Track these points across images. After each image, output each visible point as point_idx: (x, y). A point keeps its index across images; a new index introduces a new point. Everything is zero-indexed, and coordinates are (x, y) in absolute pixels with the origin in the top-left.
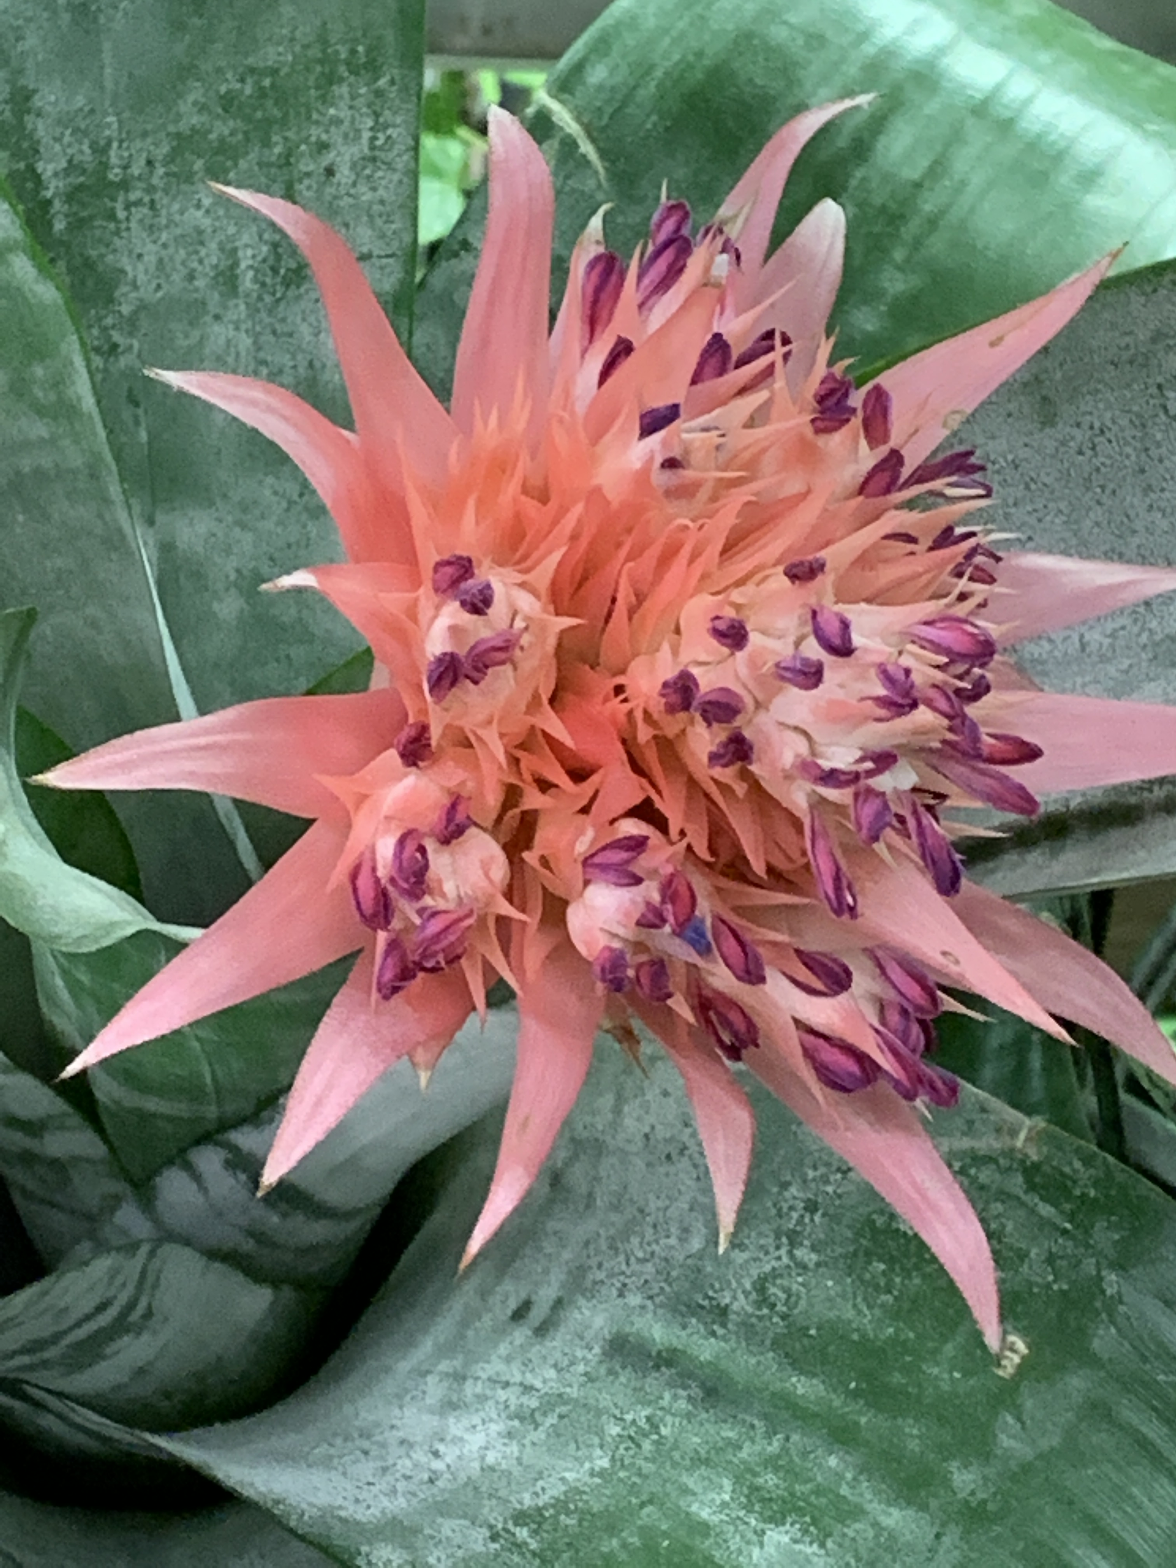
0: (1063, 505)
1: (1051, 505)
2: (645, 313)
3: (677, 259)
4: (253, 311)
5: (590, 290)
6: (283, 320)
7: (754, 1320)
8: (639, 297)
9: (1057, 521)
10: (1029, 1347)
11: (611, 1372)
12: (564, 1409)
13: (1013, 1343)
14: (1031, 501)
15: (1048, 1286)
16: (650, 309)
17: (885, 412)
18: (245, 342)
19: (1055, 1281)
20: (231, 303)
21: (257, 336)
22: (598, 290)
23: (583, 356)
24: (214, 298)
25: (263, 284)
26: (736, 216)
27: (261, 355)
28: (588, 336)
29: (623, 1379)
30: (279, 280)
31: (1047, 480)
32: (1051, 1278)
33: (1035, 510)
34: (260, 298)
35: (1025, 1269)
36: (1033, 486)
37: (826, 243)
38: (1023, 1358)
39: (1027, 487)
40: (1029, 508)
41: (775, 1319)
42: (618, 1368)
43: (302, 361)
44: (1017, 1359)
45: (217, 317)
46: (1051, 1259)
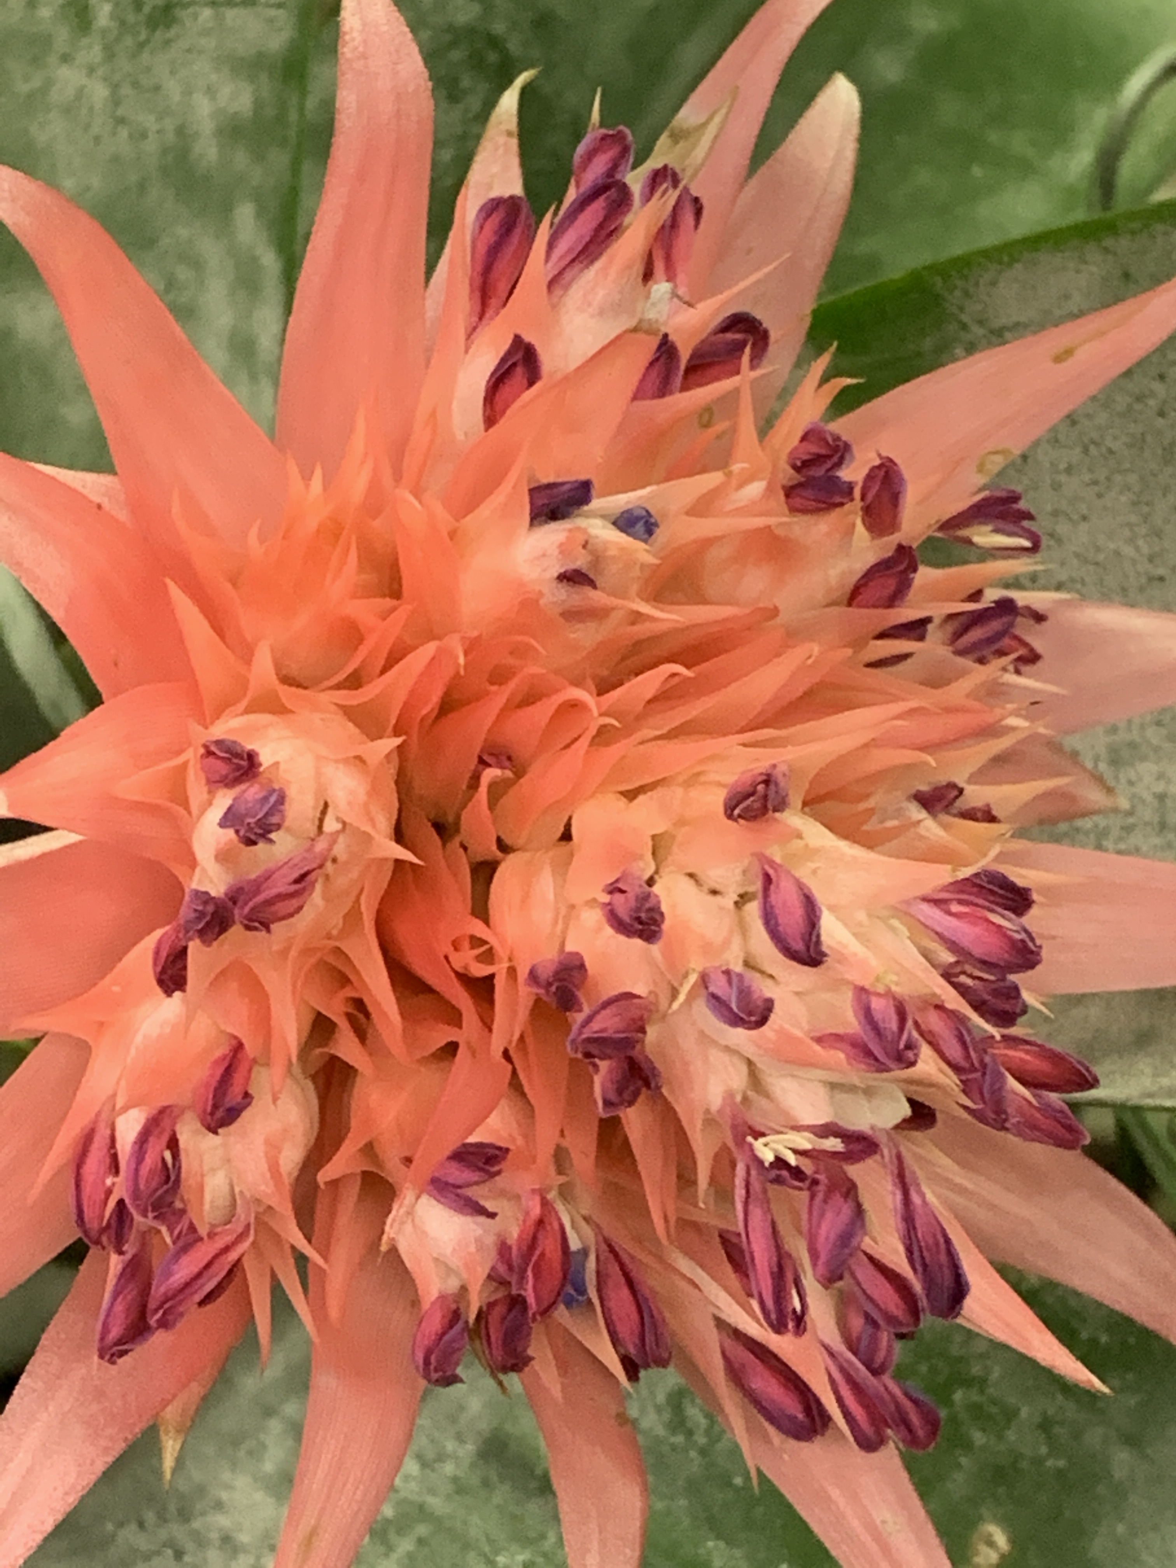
0: (1132, 478)
1: (1118, 478)
2: (558, 292)
3: (607, 218)
4: (110, 54)
5: (482, 249)
6: (148, 70)
7: (665, 1449)
8: (551, 269)
9: (1123, 499)
10: (1012, 1541)
11: (486, 1483)
12: (422, 1530)
13: (990, 1535)
14: (1090, 470)
15: (1038, 1461)
16: (567, 287)
17: (895, 499)
18: (99, 92)
19: (1049, 1455)
20: (85, 41)
21: (115, 87)
22: (494, 251)
23: (469, 337)
24: (62, 35)
25: (123, 23)
26: (704, 125)
27: (120, 112)
28: (478, 308)
29: (497, 1499)
30: (141, 18)
31: (1115, 446)
32: (1044, 1450)
33: (1095, 483)
34: (118, 39)
35: (1011, 1435)
36: (1093, 449)
37: (831, 154)
38: (1003, 1557)
39: (1086, 451)
40: (1087, 477)
41: (693, 1454)
42: (494, 1478)
43: (170, 125)
44: (993, 1557)
45: (66, 59)
46: (1045, 1425)
